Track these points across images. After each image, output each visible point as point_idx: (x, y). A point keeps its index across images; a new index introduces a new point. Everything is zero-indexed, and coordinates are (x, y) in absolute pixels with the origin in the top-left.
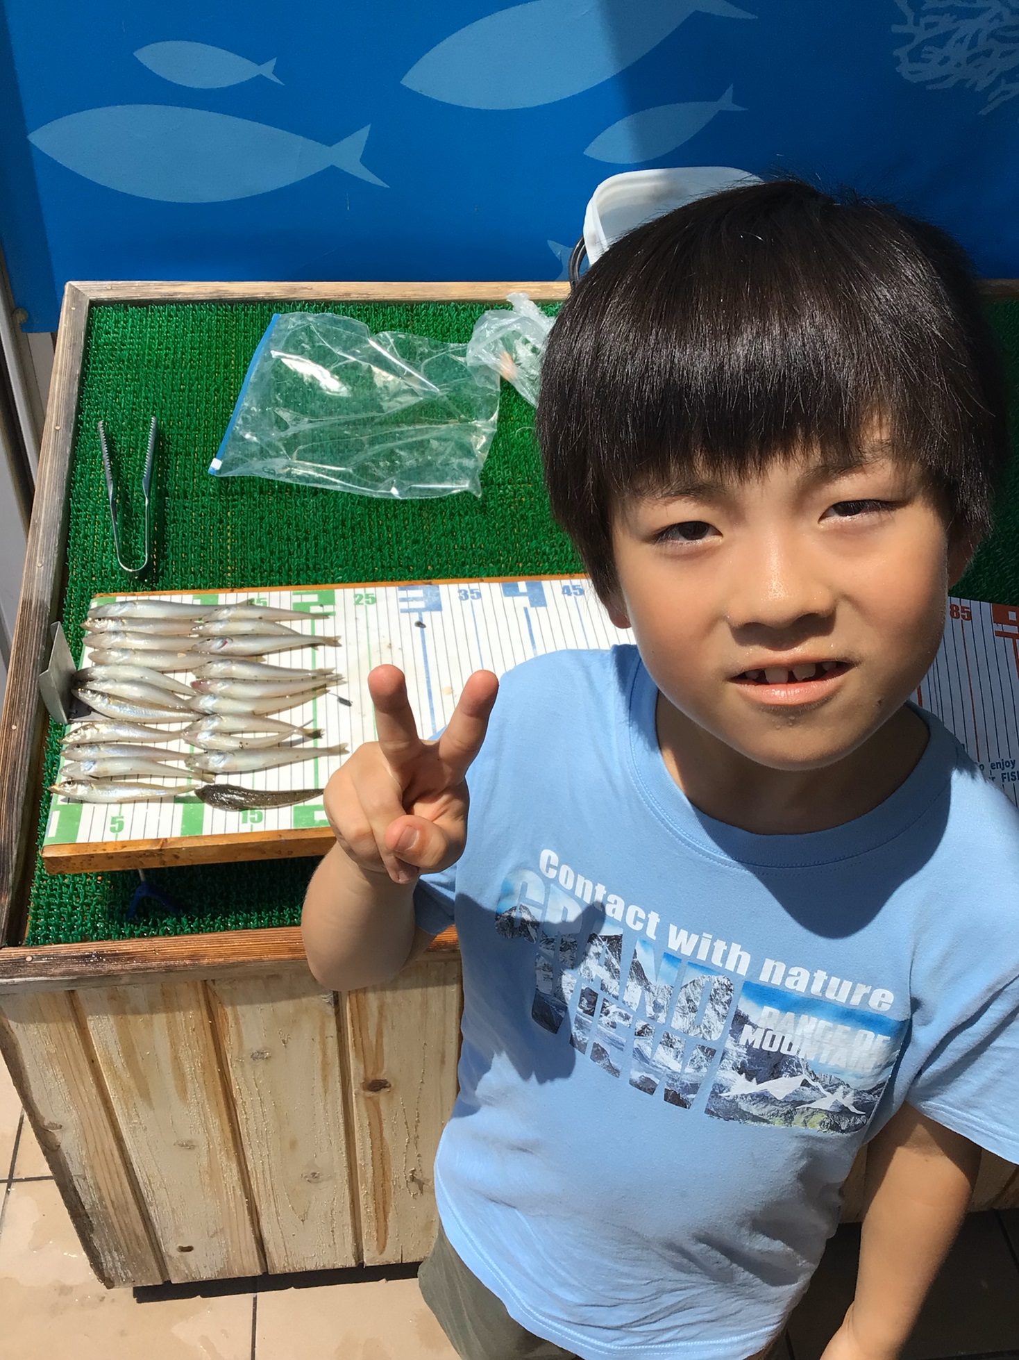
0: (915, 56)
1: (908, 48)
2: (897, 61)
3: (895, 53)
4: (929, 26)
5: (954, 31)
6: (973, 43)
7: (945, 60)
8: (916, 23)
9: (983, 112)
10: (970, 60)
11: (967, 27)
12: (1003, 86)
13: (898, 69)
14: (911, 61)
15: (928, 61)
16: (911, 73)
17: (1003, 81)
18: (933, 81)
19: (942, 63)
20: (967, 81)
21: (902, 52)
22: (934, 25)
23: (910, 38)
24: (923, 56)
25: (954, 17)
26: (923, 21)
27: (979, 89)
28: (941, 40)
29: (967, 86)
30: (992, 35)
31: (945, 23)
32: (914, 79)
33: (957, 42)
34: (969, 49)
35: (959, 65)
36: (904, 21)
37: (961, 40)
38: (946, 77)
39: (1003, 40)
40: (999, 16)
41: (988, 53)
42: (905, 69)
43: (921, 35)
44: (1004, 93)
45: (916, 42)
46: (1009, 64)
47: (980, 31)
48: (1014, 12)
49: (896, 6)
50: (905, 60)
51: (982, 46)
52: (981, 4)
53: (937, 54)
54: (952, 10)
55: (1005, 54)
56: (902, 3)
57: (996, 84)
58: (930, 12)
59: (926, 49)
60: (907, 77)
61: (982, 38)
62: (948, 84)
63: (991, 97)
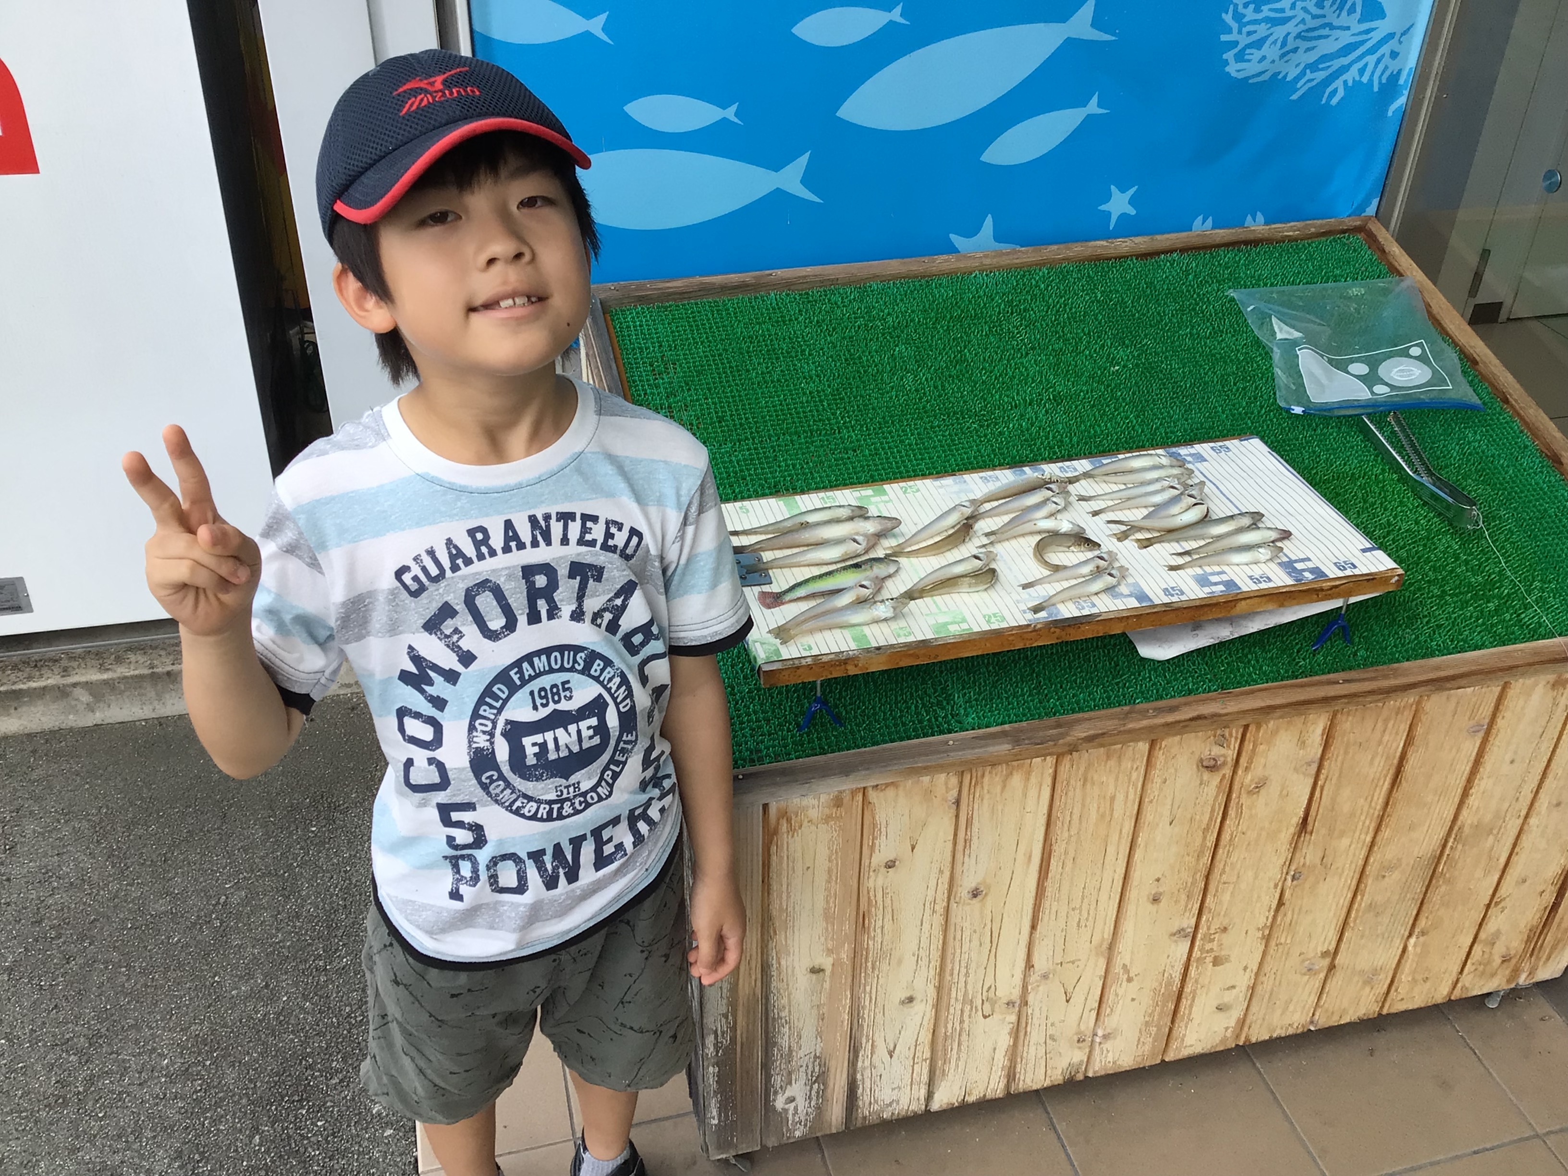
0: (1240, 57)
1: (1236, 50)
2: (1226, 63)
3: (1225, 56)
4: (1249, 34)
5: (1267, 37)
6: (1284, 44)
7: (1264, 58)
8: (1240, 32)
9: (1294, 97)
10: (1283, 56)
11: (1279, 32)
12: (1309, 75)
13: (1227, 69)
14: (1237, 62)
15: (1249, 61)
16: (1238, 71)
17: (1308, 71)
18: (1253, 76)
19: (1260, 61)
20: (1279, 73)
22: (1255, 32)
23: (1235, 44)
24: (1246, 57)
25: (1269, 25)
26: (1245, 30)
27: (1289, 79)
28: (1259, 44)
29: (1280, 77)
30: (1299, 36)
31: (1262, 30)
32: (1240, 76)
33: (1271, 44)
34: (1282, 46)
35: (1273, 62)
36: (1229, 31)
37: (1275, 42)
38: (1264, 72)
39: (1305, 39)
40: (1303, 21)
41: (1295, 50)
42: (1233, 69)
43: (1244, 40)
44: (1309, 81)
45: (1239, 47)
46: (1312, 57)
47: (1289, 34)
48: (1315, 17)
49: (1223, 21)
50: (1232, 61)
51: (1290, 45)
52: (1289, 13)
53: (1257, 54)
54: (1267, 20)
55: (1308, 50)
56: (1228, 18)
57: (1303, 73)
58: (1250, 23)
59: (1248, 51)
60: (1234, 74)
61: (1290, 39)
62: (1265, 77)
63: (1299, 85)
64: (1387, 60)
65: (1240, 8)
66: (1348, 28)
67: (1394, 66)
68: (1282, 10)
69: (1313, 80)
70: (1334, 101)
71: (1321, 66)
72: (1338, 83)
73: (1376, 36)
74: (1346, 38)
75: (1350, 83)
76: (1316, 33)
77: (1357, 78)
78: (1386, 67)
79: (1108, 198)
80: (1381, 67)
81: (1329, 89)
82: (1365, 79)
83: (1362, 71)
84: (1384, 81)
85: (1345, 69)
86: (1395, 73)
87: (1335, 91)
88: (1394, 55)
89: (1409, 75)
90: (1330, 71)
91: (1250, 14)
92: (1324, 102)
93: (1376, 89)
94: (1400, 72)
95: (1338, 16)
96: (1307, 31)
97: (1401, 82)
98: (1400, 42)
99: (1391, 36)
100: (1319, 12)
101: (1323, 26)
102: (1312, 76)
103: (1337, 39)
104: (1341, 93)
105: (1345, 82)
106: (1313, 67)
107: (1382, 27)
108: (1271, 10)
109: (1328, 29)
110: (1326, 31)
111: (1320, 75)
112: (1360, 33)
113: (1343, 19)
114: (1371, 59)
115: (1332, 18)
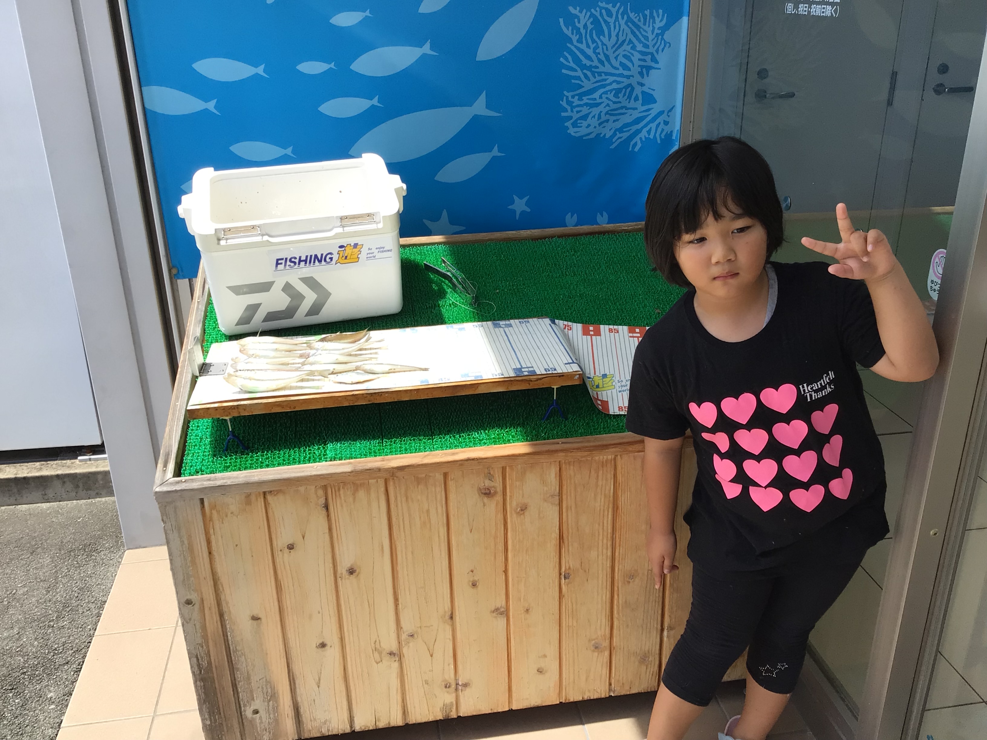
0: (575, 125)
1: (572, 121)
2: (568, 128)
3: (566, 124)
4: (578, 112)
5: (590, 113)
6: (600, 117)
7: (589, 126)
8: (572, 111)
9: (613, 147)
10: (600, 124)
11: (595, 111)
12: (619, 135)
13: (568, 131)
14: (573, 128)
15: (581, 127)
16: (575, 132)
17: (617, 132)
18: (585, 136)
19: (587, 127)
20: (601, 133)
21: (567, 124)
22: (580, 111)
23: (571, 118)
24: (579, 125)
25: (588, 108)
26: (575, 110)
27: (607, 136)
28: (585, 118)
29: (602, 136)
30: (607, 113)
31: (585, 110)
32: (577, 135)
33: (592, 117)
34: (598, 119)
35: (595, 127)
36: (566, 111)
37: (594, 117)
38: (591, 133)
39: (611, 115)
40: (608, 105)
41: (607, 121)
42: (572, 131)
43: (575, 116)
44: (619, 138)
45: (574, 119)
46: (619, 125)
47: (601, 112)
48: (615, 103)
49: (561, 105)
50: (570, 127)
51: (604, 118)
52: (599, 101)
53: (585, 124)
54: (586, 104)
55: (614, 121)
56: (564, 103)
57: (614, 134)
58: (578, 106)
59: (579, 122)
60: (573, 134)
61: (603, 115)
62: (592, 136)
63: (614, 140)
64: (662, 126)
65: (570, 99)
66: (636, 109)
67: (667, 129)
68: (595, 99)
69: (621, 138)
70: (636, 149)
71: (624, 130)
72: (637, 139)
73: (653, 113)
74: (636, 114)
75: (644, 139)
76: (616, 112)
77: (647, 136)
78: (663, 130)
79: (513, 202)
80: (659, 130)
81: (632, 143)
82: (651, 136)
83: (649, 132)
84: (663, 137)
85: (638, 131)
86: (669, 133)
87: (636, 144)
88: (666, 123)
89: (677, 133)
90: (631, 132)
91: (576, 102)
92: (630, 149)
93: (659, 142)
94: (672, 132)
95: (629, 102)
96: (611, 110)
97: (674, 138)
98: (669, 116)
99: (662, 113)
100: (617, 100)
101: (622, 108)
102: (621, 135)
103: (631, 115)
104: (639, 145)
105: (641, 138)
106: (620, 130)
107: (656, 108)
108: (587, 99)
109: (624, 109)
110: (624, 111)
111: (625, 135)
112: (644, 111)
113: (632, 104)
114: (653, 126)
115: (625, 103)
